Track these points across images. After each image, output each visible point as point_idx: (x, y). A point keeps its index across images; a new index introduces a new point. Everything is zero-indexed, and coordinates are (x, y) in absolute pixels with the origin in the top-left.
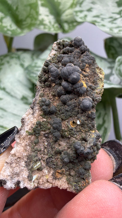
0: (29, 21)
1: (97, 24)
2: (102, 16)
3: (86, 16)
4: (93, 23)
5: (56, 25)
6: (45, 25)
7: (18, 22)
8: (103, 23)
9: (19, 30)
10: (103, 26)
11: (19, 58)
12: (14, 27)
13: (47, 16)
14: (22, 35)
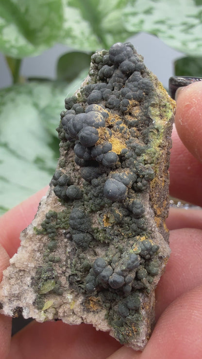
0: (47, 31)
1: (160, 35)
2: (169, 22)
3: (142, 22)
4: (155, 33)
5: (93, 38)
6: (74, 38)
7: (29, 33)
8: (170, 33)
9: (30, 47)
10: (171, 37)
11: (30, 93)
12: (22, 42)
13: (78, 22)
14: (36, 54)
